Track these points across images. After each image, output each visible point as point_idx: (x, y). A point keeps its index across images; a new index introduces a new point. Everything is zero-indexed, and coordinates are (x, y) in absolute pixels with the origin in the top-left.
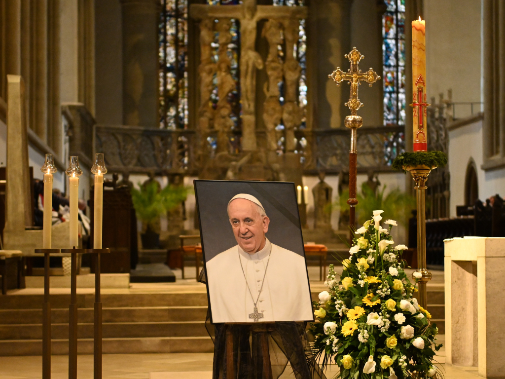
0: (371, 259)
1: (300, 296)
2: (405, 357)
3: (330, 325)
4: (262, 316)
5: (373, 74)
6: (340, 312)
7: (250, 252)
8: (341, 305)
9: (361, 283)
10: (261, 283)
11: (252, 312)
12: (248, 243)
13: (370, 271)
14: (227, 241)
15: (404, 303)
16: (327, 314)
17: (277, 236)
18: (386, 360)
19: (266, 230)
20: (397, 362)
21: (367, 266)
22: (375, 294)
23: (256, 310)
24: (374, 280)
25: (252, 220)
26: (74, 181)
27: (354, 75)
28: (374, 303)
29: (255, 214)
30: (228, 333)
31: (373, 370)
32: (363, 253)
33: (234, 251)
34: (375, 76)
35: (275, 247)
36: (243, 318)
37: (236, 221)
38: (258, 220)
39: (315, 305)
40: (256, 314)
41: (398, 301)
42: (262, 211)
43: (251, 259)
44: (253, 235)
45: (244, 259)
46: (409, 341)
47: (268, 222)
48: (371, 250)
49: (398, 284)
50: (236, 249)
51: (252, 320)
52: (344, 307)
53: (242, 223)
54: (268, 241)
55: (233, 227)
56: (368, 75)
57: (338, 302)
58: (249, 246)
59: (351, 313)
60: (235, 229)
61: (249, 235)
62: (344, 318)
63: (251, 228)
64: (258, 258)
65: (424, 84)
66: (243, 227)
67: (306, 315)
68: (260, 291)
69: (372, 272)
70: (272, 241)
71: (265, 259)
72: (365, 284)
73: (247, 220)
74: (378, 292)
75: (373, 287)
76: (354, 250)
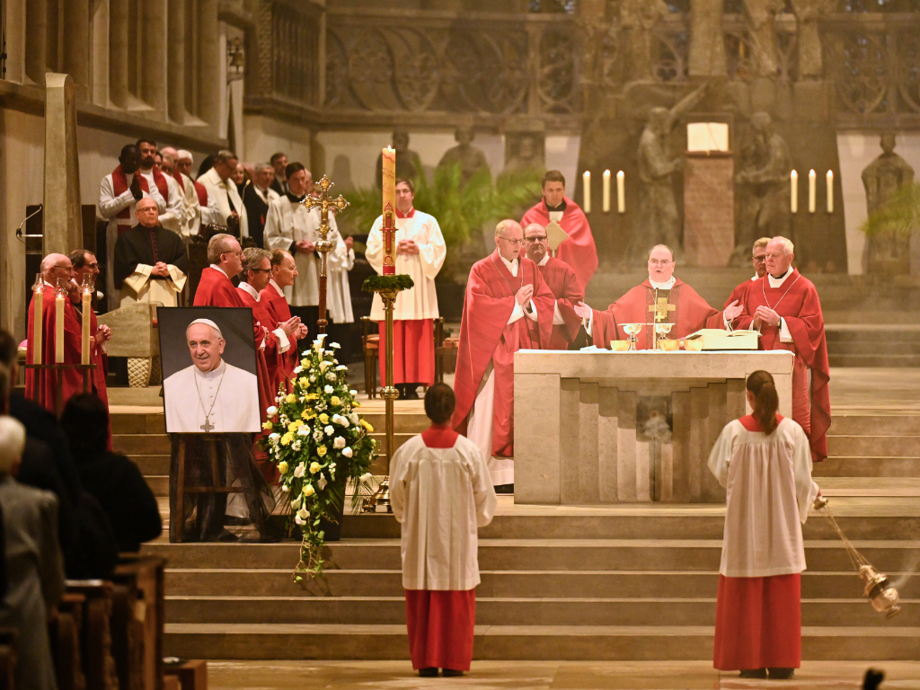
0: (313, 378)
1: (249, 410)
2: (334, 464)
3: (274, 436)
4: (213, 427)
5: (343, 201)
6: (283, 424)
7: (205, 371)
8: (285, 418)
9: (302, 399)
10: (213, 398)
11: (204, 423)
12: (203, 363)
13: (310, 390)
14: (184, 361)
15: (336, 418)
16: (274, 426)
17: (231, 357)
18: (315, 466)
19: (221, 351)
20: (327, 468)
21: (308, 385)
22: (313, 409)
23: (207, 422)
24: (313, 396)
25: (209, 343)
26: (60, 302)
27: (325, 202)
28: (311, 417)
29: (212, 337)
30: (181, 441)
31: (302, 474)
32: (306, 373)
33: (191, 371)
34: (344, 203)
35: (229, 366)
36: (195, 428)
37: (194, 343)
38: (214, 342)
39: (264, 418)
40: (207, 425)
41: (330, 415)
42: (219, 334)
43: (205, 377)
44: (209, 356)
45: (200, 378)
46: (341, 450)
47: (223, 344)
48: (312, 370)
49: (336, 400)
50: (192, 368)
51: (203, 431)
52: (287, 421)
53: (199, 345)
54: (222, 361)
55: (191, 349)
56: (338, 201)
57: (283, 415)
58: (205, 366)
59: (292, 427)
60: (193, 350)
61: (205, 355)
62: (286, 430)
63: (207, 350)
64: (213, 376)
65: (392, 210)
66: (200, 349)
67: (254, 426)
68: (212, 406)
69: (313, 390)
70: (226, 361)
71: (219, 378)
72: (305, 400)
73: (204, 342)
74: (316, 407)
75: (312, 403)
76: (298, 370)
